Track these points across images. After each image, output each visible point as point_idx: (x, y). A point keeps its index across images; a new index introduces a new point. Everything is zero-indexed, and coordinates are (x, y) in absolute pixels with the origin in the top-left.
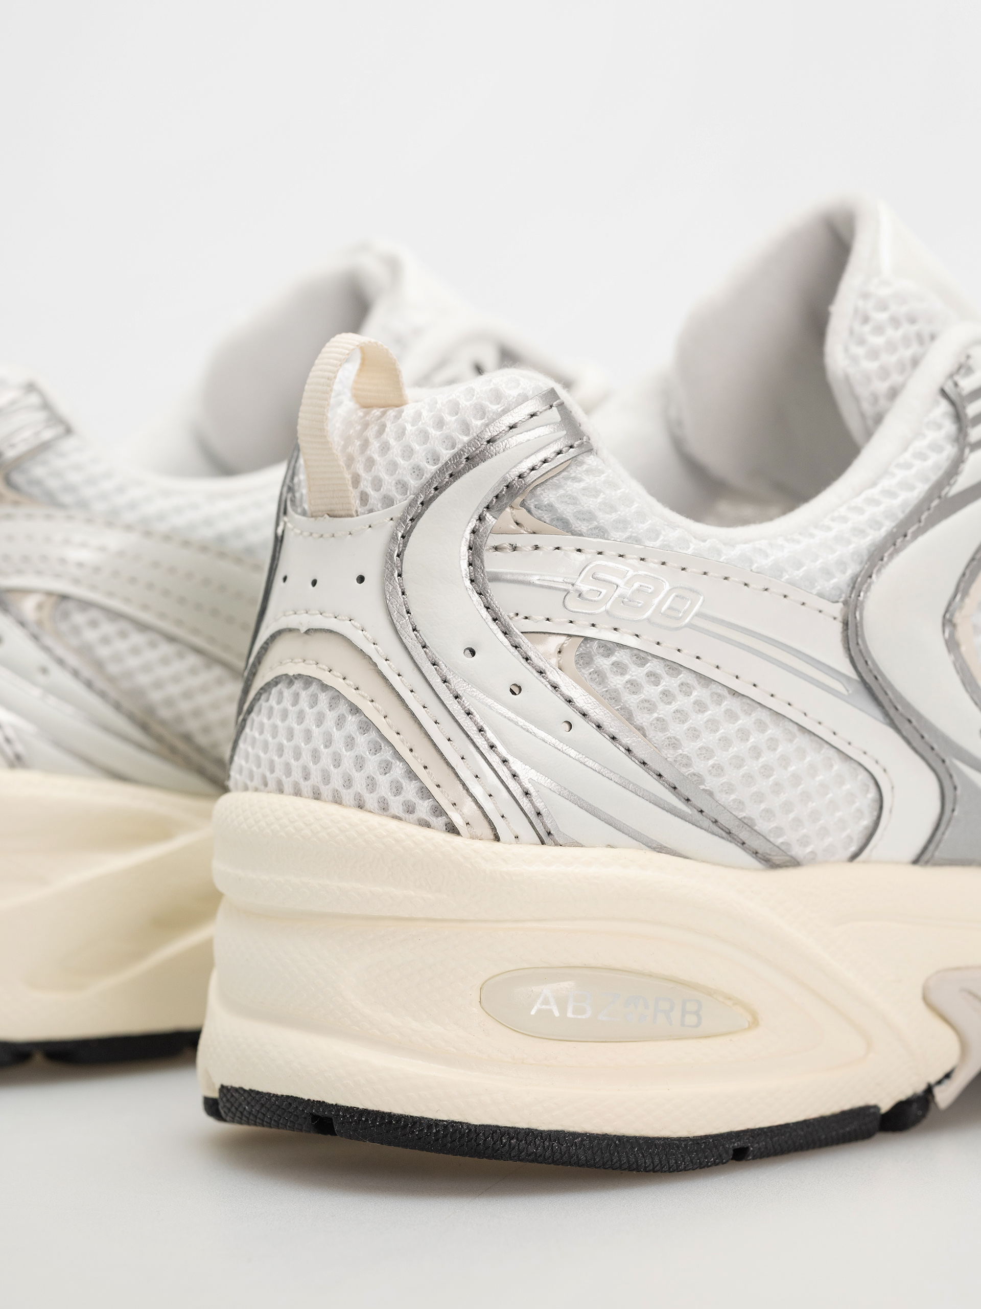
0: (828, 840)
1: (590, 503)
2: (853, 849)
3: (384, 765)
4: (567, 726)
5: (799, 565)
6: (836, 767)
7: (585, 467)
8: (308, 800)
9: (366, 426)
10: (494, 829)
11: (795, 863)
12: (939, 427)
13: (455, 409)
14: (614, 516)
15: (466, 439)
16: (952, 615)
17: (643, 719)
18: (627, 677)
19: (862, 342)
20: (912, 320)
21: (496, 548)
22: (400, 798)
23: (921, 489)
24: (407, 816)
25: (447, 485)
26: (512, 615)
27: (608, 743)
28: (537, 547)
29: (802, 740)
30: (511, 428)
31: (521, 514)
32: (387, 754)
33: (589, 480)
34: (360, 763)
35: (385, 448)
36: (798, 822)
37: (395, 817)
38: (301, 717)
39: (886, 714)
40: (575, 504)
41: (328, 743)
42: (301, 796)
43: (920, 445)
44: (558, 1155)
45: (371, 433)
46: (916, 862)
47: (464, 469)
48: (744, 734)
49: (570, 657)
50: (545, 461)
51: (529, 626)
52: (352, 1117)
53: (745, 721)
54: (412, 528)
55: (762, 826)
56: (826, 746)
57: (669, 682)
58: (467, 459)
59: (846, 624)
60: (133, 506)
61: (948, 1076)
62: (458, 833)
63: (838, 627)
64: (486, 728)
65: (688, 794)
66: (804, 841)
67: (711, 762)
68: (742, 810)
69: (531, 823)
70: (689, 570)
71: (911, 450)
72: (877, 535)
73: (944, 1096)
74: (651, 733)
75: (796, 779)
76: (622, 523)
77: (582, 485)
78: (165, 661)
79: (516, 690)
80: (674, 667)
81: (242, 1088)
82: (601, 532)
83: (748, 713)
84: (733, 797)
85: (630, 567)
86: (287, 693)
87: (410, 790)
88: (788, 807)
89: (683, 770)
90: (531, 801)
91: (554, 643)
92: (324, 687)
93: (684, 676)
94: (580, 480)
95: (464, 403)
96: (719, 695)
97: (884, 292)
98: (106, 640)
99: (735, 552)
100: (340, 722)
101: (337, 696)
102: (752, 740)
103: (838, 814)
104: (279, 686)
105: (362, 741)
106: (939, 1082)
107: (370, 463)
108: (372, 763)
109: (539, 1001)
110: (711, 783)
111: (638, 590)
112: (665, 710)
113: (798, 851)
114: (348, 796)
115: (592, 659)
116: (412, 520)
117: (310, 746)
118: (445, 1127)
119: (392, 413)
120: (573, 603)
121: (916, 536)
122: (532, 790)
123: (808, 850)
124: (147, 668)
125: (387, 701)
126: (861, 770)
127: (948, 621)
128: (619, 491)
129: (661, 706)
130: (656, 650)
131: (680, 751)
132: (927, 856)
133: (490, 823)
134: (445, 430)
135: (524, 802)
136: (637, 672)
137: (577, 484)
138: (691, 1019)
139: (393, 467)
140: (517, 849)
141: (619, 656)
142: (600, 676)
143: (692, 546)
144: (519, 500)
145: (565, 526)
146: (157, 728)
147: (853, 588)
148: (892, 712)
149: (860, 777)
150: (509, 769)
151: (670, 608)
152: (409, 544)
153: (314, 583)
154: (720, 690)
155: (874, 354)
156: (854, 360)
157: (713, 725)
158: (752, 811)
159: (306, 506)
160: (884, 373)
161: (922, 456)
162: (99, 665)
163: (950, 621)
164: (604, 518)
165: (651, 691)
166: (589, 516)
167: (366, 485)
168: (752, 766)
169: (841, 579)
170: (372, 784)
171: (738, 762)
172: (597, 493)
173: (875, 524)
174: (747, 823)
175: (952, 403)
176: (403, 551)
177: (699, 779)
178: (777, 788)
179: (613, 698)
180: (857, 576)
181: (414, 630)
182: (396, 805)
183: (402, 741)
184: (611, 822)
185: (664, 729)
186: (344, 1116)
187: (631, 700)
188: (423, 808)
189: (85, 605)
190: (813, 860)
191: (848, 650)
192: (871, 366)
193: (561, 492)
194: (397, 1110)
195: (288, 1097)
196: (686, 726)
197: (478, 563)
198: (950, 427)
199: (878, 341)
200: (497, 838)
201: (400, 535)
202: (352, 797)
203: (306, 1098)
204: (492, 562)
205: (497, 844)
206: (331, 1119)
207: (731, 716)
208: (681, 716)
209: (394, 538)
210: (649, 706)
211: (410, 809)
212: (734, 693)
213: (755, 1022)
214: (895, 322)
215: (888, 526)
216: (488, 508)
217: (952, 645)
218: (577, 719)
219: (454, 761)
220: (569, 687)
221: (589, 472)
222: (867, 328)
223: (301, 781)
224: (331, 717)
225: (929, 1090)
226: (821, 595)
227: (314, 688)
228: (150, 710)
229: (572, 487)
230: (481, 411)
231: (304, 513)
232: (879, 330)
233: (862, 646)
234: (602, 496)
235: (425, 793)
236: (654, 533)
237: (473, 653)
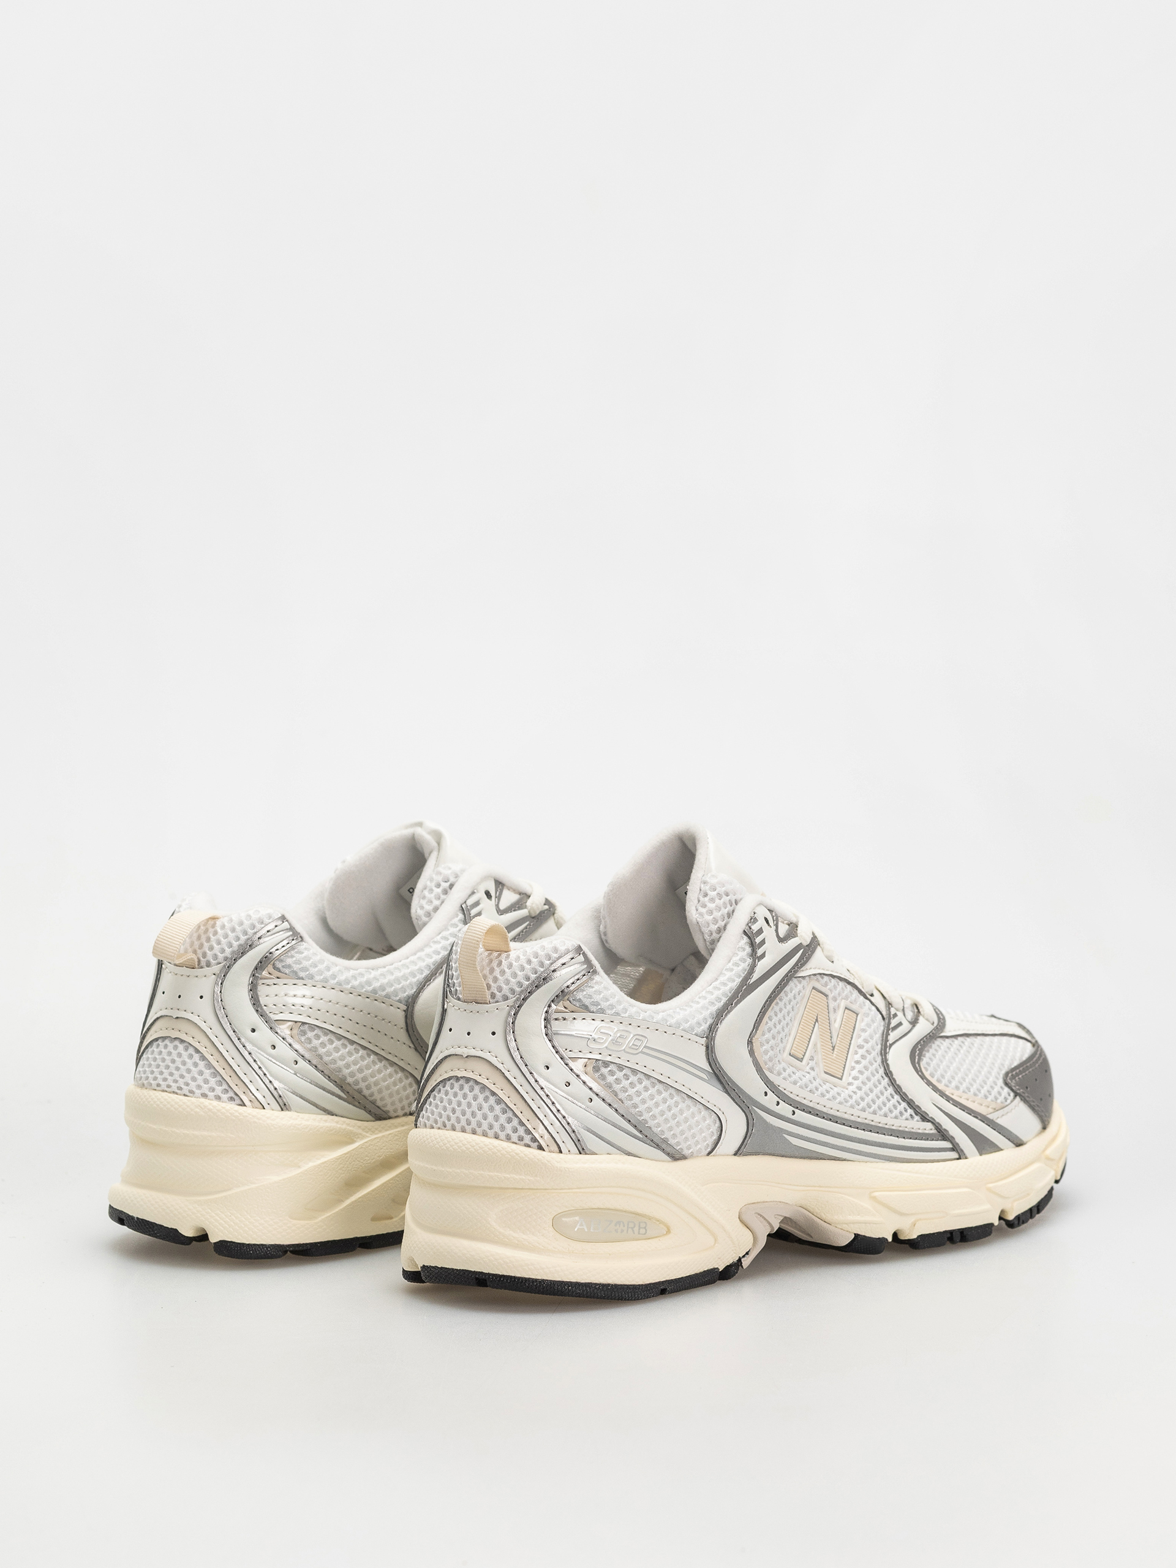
0: (699, 1146)
1: (597, 998)
2: (709, 1150)
3: (507, 1119)
4: (590, 1100)
5: (687, 1021)
6: (703, 1113)
7: (594, 981)
8: (459, 1133)
9: (491, 961)
10: (559, 1148)
11: (684, 1158)
12: (744, 950)
13: (536, 956)
14: (608, 1003)
15: (542, 970)
16: (752, 1039)
17: (622, 1095)
18: (615, 1077)
19: (704, 906)
20: (727, 895)
21: (556, 1019)
22: (517, 1134)
23: (738, 980)
24: (519, 1142)
25: (535, 991)
26: (564, 1050)
27: (608, 1107)
28: (574, 1019)
29: (689, 1102)
30: (563, 965)
31: (567, 1003)
32: (510, 1114)
33: (596, 987)
34: (496, 1118)
35: (503, 972)
36: (686, 1139)
37: (513, 1143)
38: (465, 1096)
39: (724, 1087)
40: (591, 998)
41: (480, 1109)
42: (465, 1132)
43: (736, 959)
44: (589, 1294)
45: (495, 964)
46: (735, 1154)
47: (542, 984)
48: (665, 1101)
49: (590, 1069)
50: (578, 979)
51: (572, 1055)
52: (496, 1278)
53: (665, 1094)
54: (519, 1011)
55: (672, 1141)
56: (699, 1103)
57: (633, 1078)
58: (543, 979)
59: (707, 1047)
60: (334, 976)
61: (747, 1253)
62: (544, 1150)
63: (704, 1048)
64: (555, 1102)
65: (641, 1129)
66: (689, 1148)
67: (651, 1114)
68: (663, 1135)
69: (576, 1145)
70: (641, 1027)
71: (732, 962)
72: (720, 1005)
73: (746, 1263)
74: (625, 1102)
75: (686, 1120)
76: (612, 1007)
77: (594, 989)
78: (350, 1054)
79: (568, 1085)
80: (635, 1071)
81: (437, 1267)
82: (602, 1011)
83: (666, 1091)
84: (659, 1129)
85: (615, 1027)
86: (457, 1085)
87: (521, 1131)
88: (682, 1133)
89: (639, 1118)
90: (576, 1135)
91: (582, 1062)
92: (477, 1082)
93: (640, 1075)
94: (593, 987)
95: (541, 953)
96: (654, 1083)
97: (713, 881)
98: (323, 1045)
99: (660, 1017)
100: (486, 1099)
101: (484, 1088)
102: (668, 1103)
103: (703, 1135)
104: (451, 1081)
105: (498, 1108)
106: (744, 1256)
107: (495, 980)
108: (503, 1118)
109: (578, 1225)
110: (651, 1123)
111: (619, 1037)
112: (631, 1091)
113: (686, 1152)
114: (491, 1133)
115: (600, 1069)
116: (518, 1007)
117: (471, 1110)
118: (540, 1282)
119: (504, 955)
120: (592, 1045)
121: (737, 1004)
122: (575, 1130)
123: (690, 1151)
124: (342, 1058)
125: (509, 1090)
126: (713, 1113)
127: (750, 1042)
128: (609, 991)
129: (629, 1089)
130: (628, 1064)
131: (637, 1110)
132: (740, 1152)
133: (558, 1145)
134: (533, 966)
135: (573, 1135)
136: (619, 1074)
137: (591, 989)
138: (642, 1231)
139: (507, 982)
140: (570, 1156)
141: (612, 1067)
142: (603, 1077)
143: (641, 1015)
144: (567, 997)
145: (586, 1008)
146: (348, 1089)
147: (710, 1030)
148: (727, 1086)
149: (713, 1117)
150: (566, 1120)
151: (633, 1045)
152: (517, 1018)
153: (469, 1034)
154: (654, 1080)
155: (710, 912)
156: (701, 914)
157: (652, 1097)
158: (667, 1135)
159: (461, 996)
160: (715, 921)
161: (737, 965)
162: (320, 1057)
163: (751, 1042)
164: (604, 1005)
165: (625, 1083)
166: (597, 1004)
167: (494, 990)
168: (669, 1115)
169: (705, 1027)
170: (503, 1128)
171: (662, 1113)
172: (600, 993)
173: (719, 999)
174: (665, 1141)
175: (749, 938)
176: (515, 1021)
177: (646, 1121)
178: (678, 1124)
179: (609, 1086)
180: (712, 1025)
181: (521, 1057)
182: (514, 1137)
183: (517, 1108)
184: (609, 1143)
185: (631, 1100)
186: (492, 1278)
187: (617, 1087)
188: (527, 1139)
189: (313, 1027)
190: (692, 1155)
191: (708, 1059)
192: (709, 918)
193: (585, 993)
194: (518, 1275)
195: (463, 1270)
196: (640, 1098)
197: (549, 1026)
198: (748, 949)
199: (711, 906)
200: (561, 1152)
201: (513, 1014)
202: (471, 1129)
203: (473, 1270)
204: (556, 1026)
205: (561, 1154)
206: (486, 1280)
207: (659, 1092)
208: (638, 1093)
209: (509, 1014)
210: (625, 1090)
211: (521, 1139)
212: (660, 1082)
213: (669, 1231)
214: (720, 896)
215: (724, 1000)
216: (552, 1001)
217: (752, 1053)
218: (594, 1097)
219: (541, 1117)
220: (591, 1083)
221: (597, 983)
222: (706, 899)
223: (446, 1121)
224: (481, 1097)
225: (740, 1260)
226: (696, 1035)
227: (471, 1083)
228: (344, 1079)
229: (590, 991)
230: (549, 957)
231: (459, 999)
232: (712, 900)
233: (714, 1057)
234: (603, 994)
235: (528, 1132)
236: (625, 1010)
237: (548, 1068)
